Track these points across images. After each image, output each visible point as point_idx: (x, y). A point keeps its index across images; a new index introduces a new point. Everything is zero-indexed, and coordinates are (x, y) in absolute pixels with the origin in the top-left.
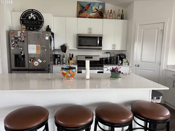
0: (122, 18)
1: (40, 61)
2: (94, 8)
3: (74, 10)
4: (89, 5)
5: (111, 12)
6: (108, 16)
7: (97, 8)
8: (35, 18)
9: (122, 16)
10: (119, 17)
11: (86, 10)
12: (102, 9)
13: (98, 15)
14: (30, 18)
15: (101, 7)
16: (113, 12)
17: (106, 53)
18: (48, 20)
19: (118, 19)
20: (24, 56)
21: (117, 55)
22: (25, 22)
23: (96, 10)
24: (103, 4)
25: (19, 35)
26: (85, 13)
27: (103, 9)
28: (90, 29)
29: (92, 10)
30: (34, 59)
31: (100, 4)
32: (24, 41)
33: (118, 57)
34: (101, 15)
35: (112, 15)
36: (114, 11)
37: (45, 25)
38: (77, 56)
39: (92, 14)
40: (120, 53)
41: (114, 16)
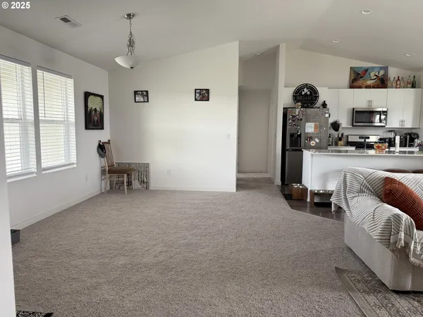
0: (413, 86)
1: (318, 141)
2: (372, 74)
3: (346, 78)
4: (366, 70)
5: (398, 79)
6: (394, 85)
7: (377, 74)
8: (308, 93)
9: (413, 84)
10: (409, 86)
11: (361, 77)
12: (383, 75)
13: (379, 82)
14: (303, 93)
15: (382, 73)
16: (400, 78)
17: (389, 131)
18: (324, 95)
19: (407, 87)
20: (300, 136)
21: (406, 134)
22: (298, 98)
23: (375, 77)
24: (386, 69)
25: (297, 113)
26: (360, 82)
27: (386, 75)
28: (370, 102)
29: (371, 77)
30: (311, 139)
31: (381, 68)
32: (301, 120)
33: (408, 137)
34: (382, 83)
35: (400, 83)
36: (402, 78)
37: (320, 100)
38: (348, 136)
39: (369, 82)
40: (410, 132)
41: (402, 85)
